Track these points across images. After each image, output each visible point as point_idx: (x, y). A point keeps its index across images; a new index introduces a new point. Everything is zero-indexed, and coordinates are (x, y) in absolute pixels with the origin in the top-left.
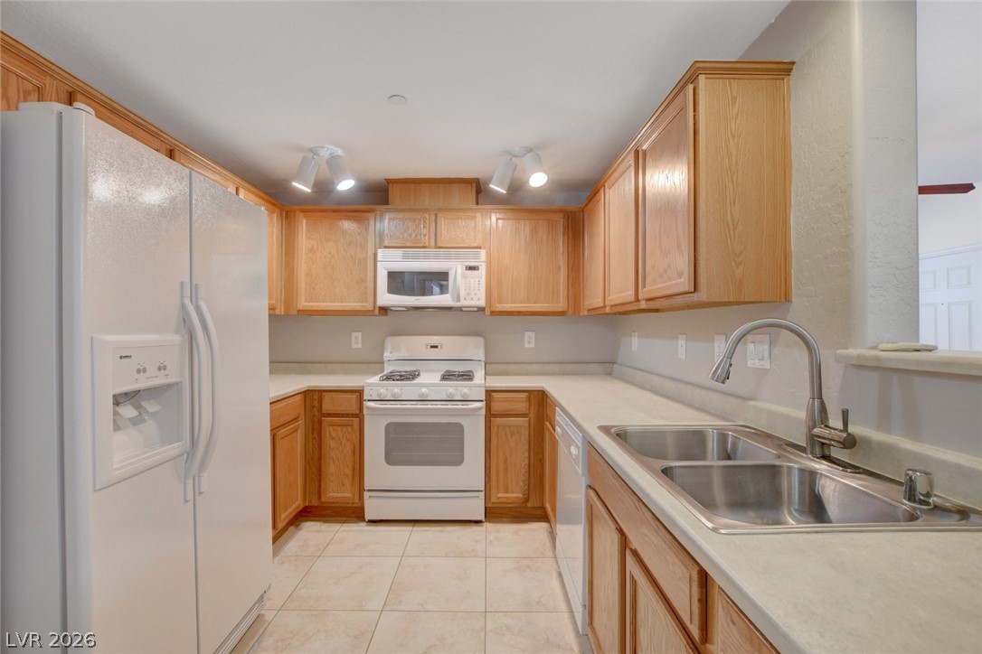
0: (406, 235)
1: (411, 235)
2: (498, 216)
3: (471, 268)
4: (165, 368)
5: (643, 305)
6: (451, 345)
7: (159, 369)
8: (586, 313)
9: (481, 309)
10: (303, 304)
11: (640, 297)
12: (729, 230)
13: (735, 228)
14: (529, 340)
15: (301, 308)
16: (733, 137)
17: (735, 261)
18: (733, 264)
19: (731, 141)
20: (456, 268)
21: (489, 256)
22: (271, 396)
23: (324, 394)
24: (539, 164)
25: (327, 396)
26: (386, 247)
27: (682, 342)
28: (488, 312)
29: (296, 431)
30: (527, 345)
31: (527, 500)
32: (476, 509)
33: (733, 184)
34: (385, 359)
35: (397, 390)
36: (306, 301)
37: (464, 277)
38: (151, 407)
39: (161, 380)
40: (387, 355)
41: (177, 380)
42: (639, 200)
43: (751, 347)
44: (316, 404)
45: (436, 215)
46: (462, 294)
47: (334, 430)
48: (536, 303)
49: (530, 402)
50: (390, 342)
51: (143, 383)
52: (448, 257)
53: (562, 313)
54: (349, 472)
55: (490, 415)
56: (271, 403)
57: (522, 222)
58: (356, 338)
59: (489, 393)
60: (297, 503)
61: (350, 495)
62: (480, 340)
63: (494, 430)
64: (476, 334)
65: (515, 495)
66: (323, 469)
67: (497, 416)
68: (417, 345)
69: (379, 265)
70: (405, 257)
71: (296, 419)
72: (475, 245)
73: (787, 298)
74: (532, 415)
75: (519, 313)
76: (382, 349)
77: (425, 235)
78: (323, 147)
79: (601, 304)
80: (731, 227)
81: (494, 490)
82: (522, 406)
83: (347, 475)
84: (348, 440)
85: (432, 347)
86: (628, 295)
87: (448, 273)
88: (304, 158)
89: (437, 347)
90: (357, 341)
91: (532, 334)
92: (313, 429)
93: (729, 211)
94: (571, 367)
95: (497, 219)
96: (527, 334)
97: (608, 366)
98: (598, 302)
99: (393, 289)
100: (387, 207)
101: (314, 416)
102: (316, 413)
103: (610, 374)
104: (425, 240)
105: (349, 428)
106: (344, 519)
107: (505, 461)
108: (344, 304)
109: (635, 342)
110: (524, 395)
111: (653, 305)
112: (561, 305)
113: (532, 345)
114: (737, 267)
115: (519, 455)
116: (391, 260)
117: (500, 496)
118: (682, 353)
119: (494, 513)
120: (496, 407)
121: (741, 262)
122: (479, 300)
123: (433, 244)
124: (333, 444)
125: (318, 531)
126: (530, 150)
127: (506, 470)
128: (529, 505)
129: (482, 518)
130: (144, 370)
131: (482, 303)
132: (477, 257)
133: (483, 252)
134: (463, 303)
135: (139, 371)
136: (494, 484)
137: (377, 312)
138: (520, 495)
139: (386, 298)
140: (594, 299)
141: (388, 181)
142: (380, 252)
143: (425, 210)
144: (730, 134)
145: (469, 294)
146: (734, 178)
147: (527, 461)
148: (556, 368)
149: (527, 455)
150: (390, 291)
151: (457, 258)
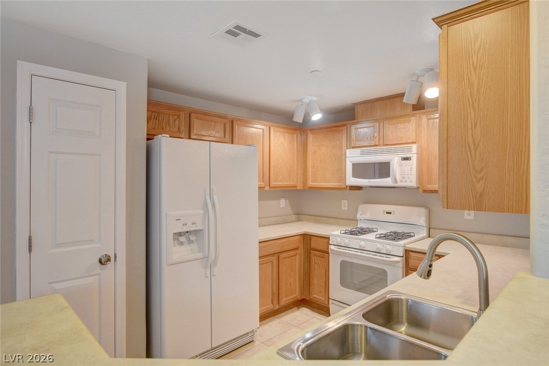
0: (364, 138)
1: (367, 139)
3: (405, 159)
4: (195, 224)
6: (401, 213)
7: (193, 224)
9: (415, 189)
10: (311, 183)
12: (470, 151)
13: (476, 149)
14: (469, 213)
15: (309, 186)
16: (475, 69)
17: (476, 177)
18: (474, 179)
19: (473, 73)
20: (395, 161)
21: (420, 150)
22: (259, 238)
23: (312, 237)
25: (313, 238)
26: (353, 147)
28: (421, 191)
29: (296, 255)
30: (466, 217)
33: (475, 110)
34: (358, 218)
36: (312, 182)
37: (401, 165)
38: (192, 238)
39: (193, 228)
40: (359, 216)
41: (202, 228)
44: (309, 242)
46: (399, 177)
47: (317, 259)
51: (185, 229)
52: (389, 152)
54: (323, 285)
55: (409, 268)
56: (259, 242)
58: (344, 203)
59: (407, 251)
60: (295, 295)
61: (323, 299)
66: (311, 280)
68: (377, 211)
69: (348, 160)
70: (362, 154)
71: (297, 249)
72: (410, 141)
77: (377, 138)
78: (304, 98)
80: (472, 147)
83: (323, 287)
84: (323, 266)
85: (387, 213)
87: (389, 163)
89: (390, 213)
90: (345, 205)
92: (307, 256)
93: (470, 134)
99: (355, 175)
100: (354, 121)
101: (308, 249)
102: (309, 248)
104: (377, 141)
105: (324, 259)
106: (323, 312)
108: (331, 184)
114: (478, 182)
116: (353, 156)
120: (412, 263)
121: (482, 178)
122: (412, 182)
123: (381, 143)
124: (316, 267)
125: (305, 314)
130: (186, 224)
132: (410, 150)
133: (414, 147)
134: (399, 184)
135: (183, 225)
137: (348, 189)
139: (352, 181)
141: (355, 104)
142: (347, 151)
143: (377, 120)
144: (471, 66)
145: (403, 178)
146: (476, 105)
150: (353, 177)
151: (396, 152)
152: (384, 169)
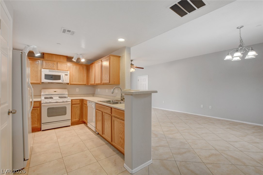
0: (49, 66)
1: (50, 66)
2: (72, 64)
3: (66, 75)
5: (102, 84)
6: (59, 91)
8: (90, 85)
9: (68, 84)
11: (102, 83)
14: (77, 90)
18: (114, 80)
20: (62, 75)
24: (83, 57)
26: (43, 68)
27: (107, 90)
30: (77, 91)
31: (79, 120)
32: (69, 123)
34: (42, 95)
35: (50, 101)
37: (65, 77)
40: (42, 94)
42: (102, 66)
43: (116, 90)
45: (57, 63)
46: (64, 80)
48: (80, 82)
49: (80, 101)
50: (43, 91)
52: (60, 72)
53: (85, 85)
54: (37, 120)
55: (72, 104)
57: (77, 66)
59: (72, 100)
62: (67, 90)
63: (73, 107)
64: (65, 89)
65: (77, 119)
67: (73, 104)
68: (51, 91)
69: (42, 73)
70: (50, 71)
72: (67, 70)
73: (119, 84)
74: (80, 104)
75: (76, 84)
76: (41, 92)
77: (54, 67)
79: (94, 83)
81: (73, 119)
82: (79, 102)
83: (36, 121)
86: (100, 82)
87: (60, 76)
88: (25, 47)
89: (56, 91)
91: (78, 89)
94: (86, 95)
95: (72, 65)
96: (77, 89)
97: (93, 95)
98: (93, 83)
99: (46, 78)
100: (44, 59)
103: (93, 96)
104: (54, 68)
105: (37, 110)
107: (75, 113)
109: (99, 90)
110: (79, 100)
111: (103, 84)
112: (85, 83)
113: (78, 91)
115: (78, 112)
116: (45, 72)
117: (74, 120)
118: (107, 91)
119: (73, 124)
120: (73, 103)
123: (56, 69)
126: (81, 54)
127: (75, 115)
128: (80, 121)
129: (70, 125)
131: (69, 82)
132: (67, 73)
133: (69, 72)
134: (64, 82)
136: (73, 118)
137: (41, 83)
138: (78, 119)
139: (44, 80)
140: (92, 82)
141: (44, 53)
143: (54, 61)
145: (65, 80)
147: (79, 113)
148: (83, 95)
149: (79, 111)
150: (45, 79)
151: (63, 72)
152: (58, 77)
